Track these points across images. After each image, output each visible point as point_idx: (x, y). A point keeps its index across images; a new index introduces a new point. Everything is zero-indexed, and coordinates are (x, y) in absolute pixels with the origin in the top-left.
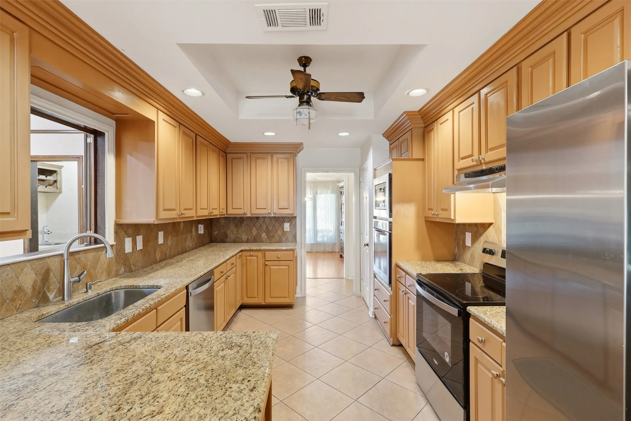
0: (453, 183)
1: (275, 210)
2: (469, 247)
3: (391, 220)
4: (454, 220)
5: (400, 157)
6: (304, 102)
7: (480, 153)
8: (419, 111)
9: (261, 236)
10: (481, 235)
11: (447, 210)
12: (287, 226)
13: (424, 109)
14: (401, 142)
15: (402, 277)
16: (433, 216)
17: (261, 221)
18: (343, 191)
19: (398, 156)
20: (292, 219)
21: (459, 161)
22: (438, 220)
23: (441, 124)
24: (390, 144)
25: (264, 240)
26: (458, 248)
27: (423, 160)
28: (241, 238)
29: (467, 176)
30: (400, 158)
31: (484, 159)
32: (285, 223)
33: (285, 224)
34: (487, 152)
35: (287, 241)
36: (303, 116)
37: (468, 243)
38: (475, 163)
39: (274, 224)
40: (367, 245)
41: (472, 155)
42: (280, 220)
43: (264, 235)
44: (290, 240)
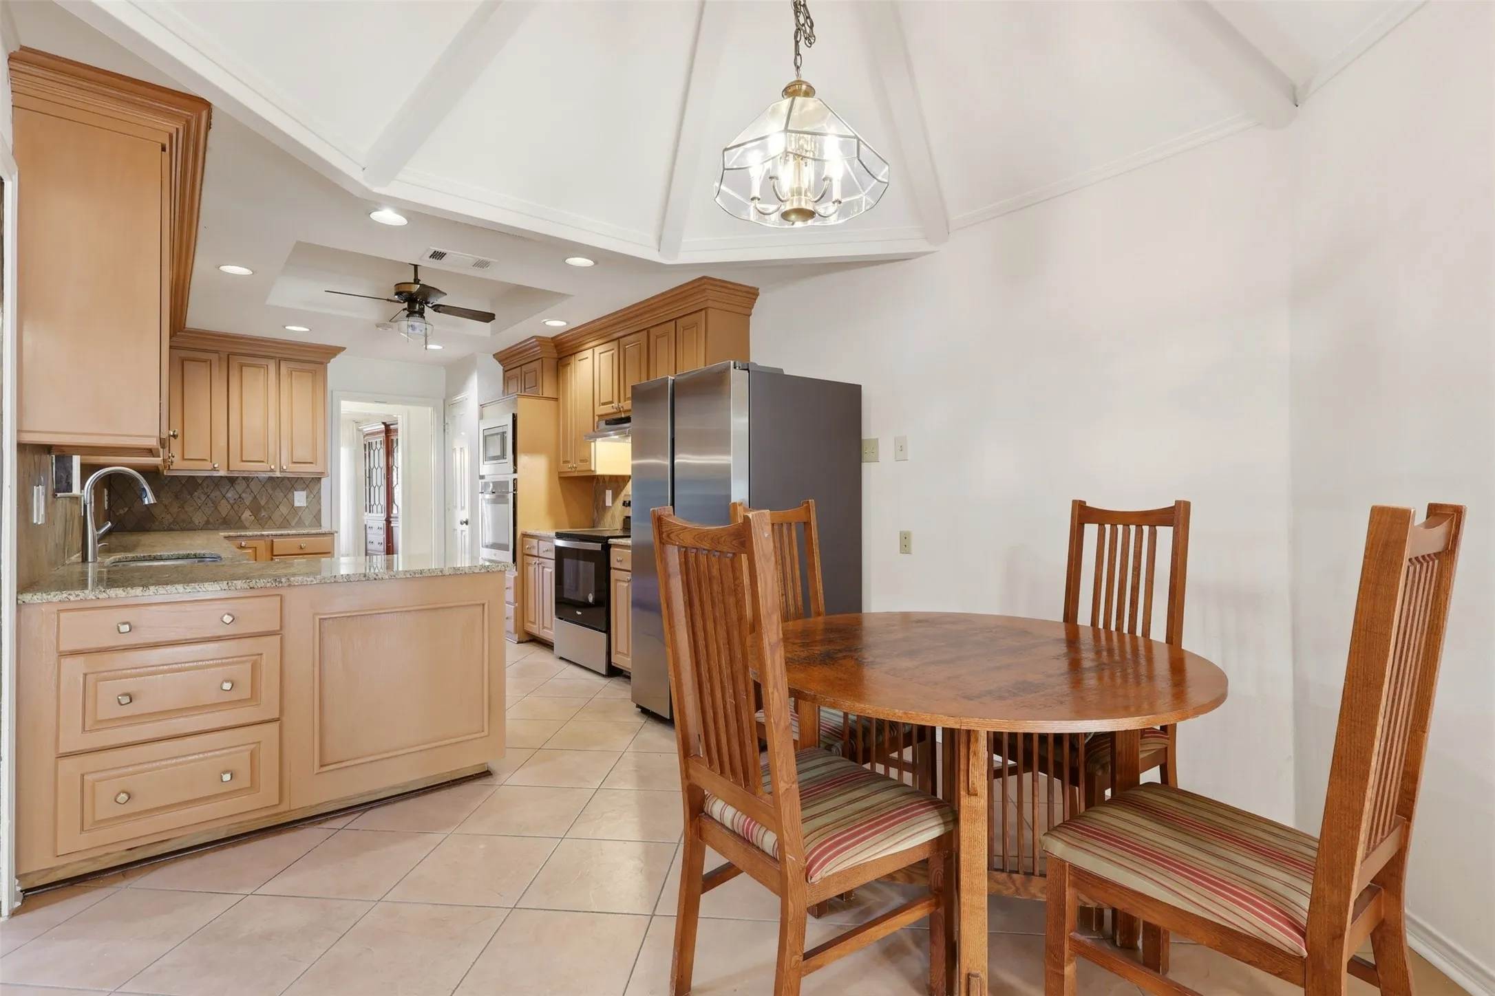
0: (594, 430)
1: (282, 464)
2: (609, 507)
3: (515, 476)
4: (595, 471)
5: (523, 391)
6: (416, 312)
7: (619, 402)
8: (552, 338)
9: (240, 517)
10: (622, 490)
11: (587, 460)
12: (300, 499)
13: (561, 337)
14: (526, 373)
15: (534, 547)
16: (570, 470)
17: (240, 487)
18: (397, 440)
19: (519, 391)
20: (312, 483)
21: (600, 406)
22: (576, 474)
23: (579, 360)
24: (505, 371)
25: (247, 524)
26: (597, 512)
27: (556, 399)
28: (192, 522)
29: (608, 423)
30: (522, 394)
31: (622, 407)
32: (296, 490)
33: (295, 492)
34: (625, 401)
35: (300, 523)
36: (417, 331)
37: (609, 502)
38: (615, 410)
39: (271, 492)
40: (466, 523)
41: (612, 402)
42: (286, 484)
43: (247, 515)
44: (307, 525)
